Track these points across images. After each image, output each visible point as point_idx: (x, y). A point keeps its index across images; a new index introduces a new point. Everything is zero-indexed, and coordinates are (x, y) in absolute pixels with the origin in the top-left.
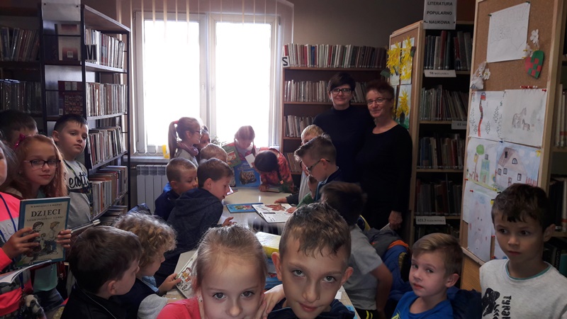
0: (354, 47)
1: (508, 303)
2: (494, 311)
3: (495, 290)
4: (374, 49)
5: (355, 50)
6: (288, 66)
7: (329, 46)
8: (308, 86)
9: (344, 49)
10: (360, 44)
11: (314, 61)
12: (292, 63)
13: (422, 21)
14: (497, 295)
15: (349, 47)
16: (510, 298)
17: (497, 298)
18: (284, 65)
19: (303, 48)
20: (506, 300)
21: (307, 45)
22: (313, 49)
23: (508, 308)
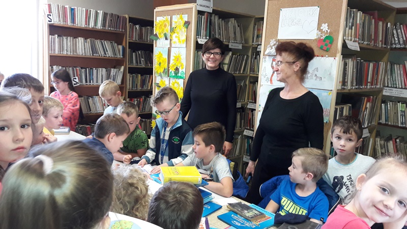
0: (105, 13)
1: (350, 178)
2: (344, 187)
3: (339, 176)
4: (118, 17)
5: (105, 15)
6: (52, 22)
7: (86, 10)
8: (70, 41)
9: (97, 14)
10: (109, 12)
11: (73, 20)
12: (56, 21)
13: (196, 4)
14: (342, 177)
15: (101, 13)
16: (350, 175)
17: (343, 179)
18: (49, 21)
19: (64, 9)
20: (348, 177)
21: (67, 6)
22: (72, 10)
23: (352, 181)
